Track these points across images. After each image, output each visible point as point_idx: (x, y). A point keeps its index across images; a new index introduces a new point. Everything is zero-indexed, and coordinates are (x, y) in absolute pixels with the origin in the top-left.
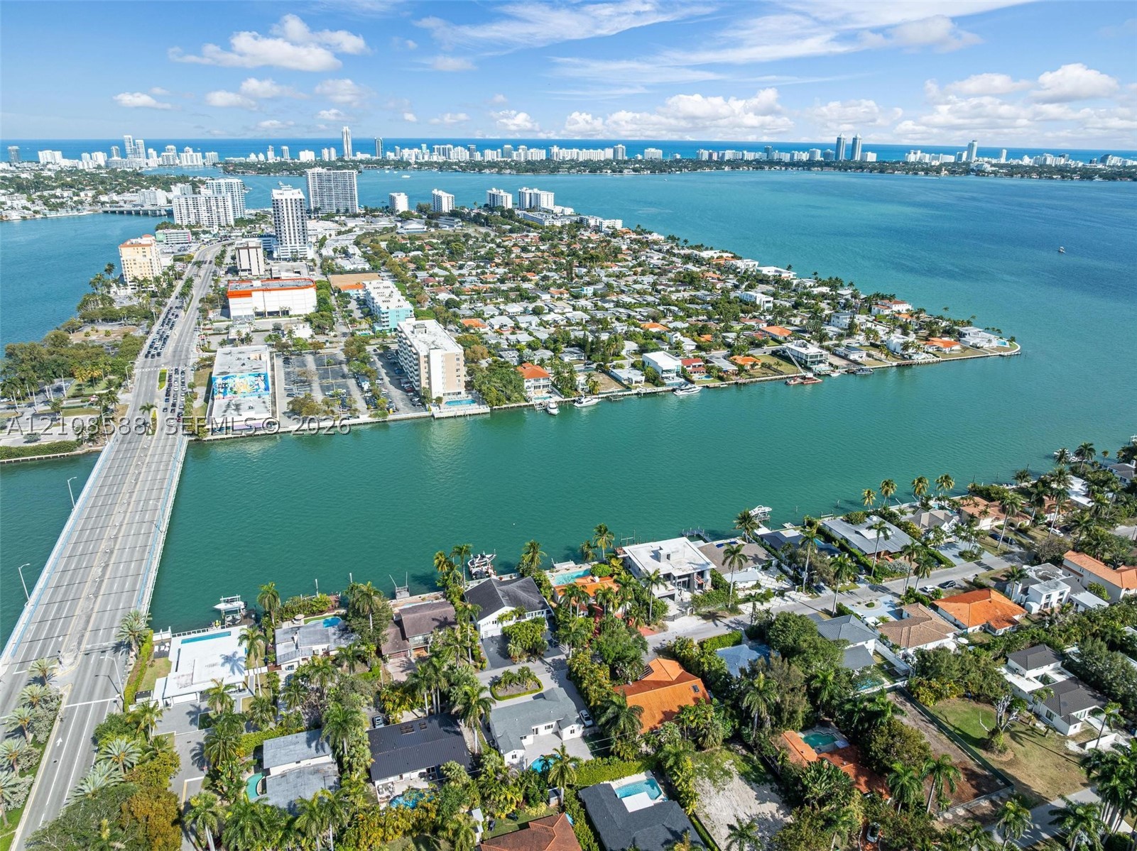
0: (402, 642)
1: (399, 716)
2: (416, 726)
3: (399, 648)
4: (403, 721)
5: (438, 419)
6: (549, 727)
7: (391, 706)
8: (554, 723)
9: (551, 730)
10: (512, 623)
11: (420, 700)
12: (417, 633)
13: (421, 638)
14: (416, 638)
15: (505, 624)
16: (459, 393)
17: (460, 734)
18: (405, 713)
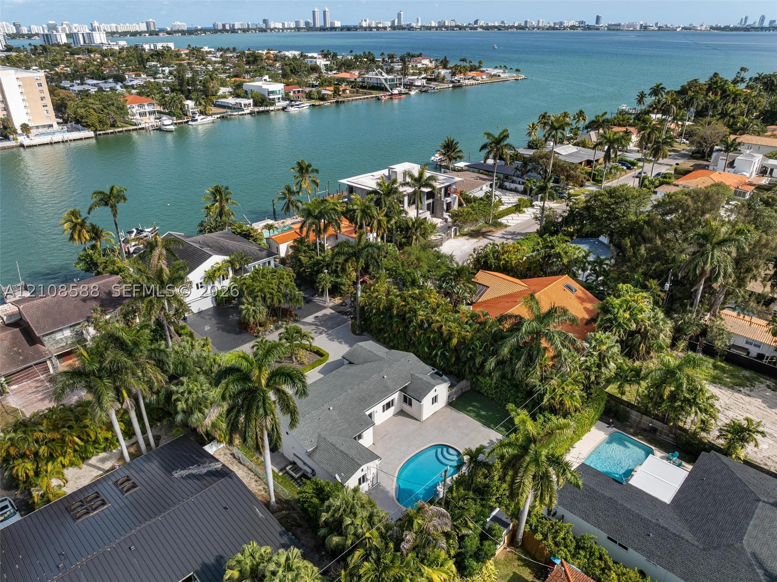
0: (30, 350)
1: (55, 482)
2: (109, 491)
3: (24, 361)
4: (69, 490)
5: (29, 147)
6: (388, 405)
7: (30, 466)
8: (396, 396)
9: (392, 411)
10: (226, 283)
11: (103, 434)
12: (57, 326)
13: (67, 333)
14: (59, 336)
15: (218, 286)
16: (51, 126)
17: (224, 473)
18: (69, 472)
